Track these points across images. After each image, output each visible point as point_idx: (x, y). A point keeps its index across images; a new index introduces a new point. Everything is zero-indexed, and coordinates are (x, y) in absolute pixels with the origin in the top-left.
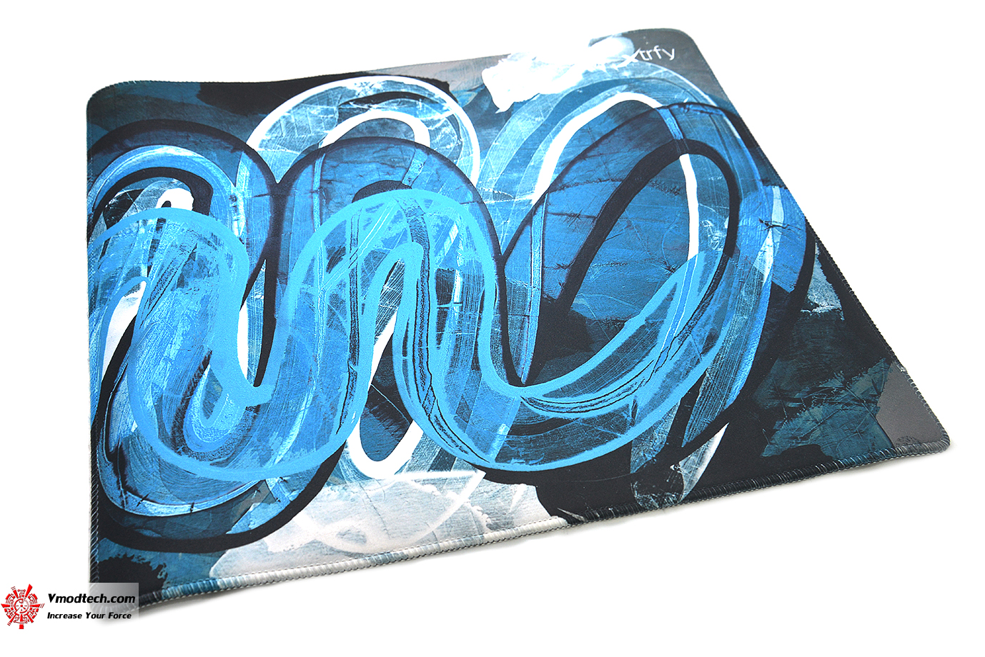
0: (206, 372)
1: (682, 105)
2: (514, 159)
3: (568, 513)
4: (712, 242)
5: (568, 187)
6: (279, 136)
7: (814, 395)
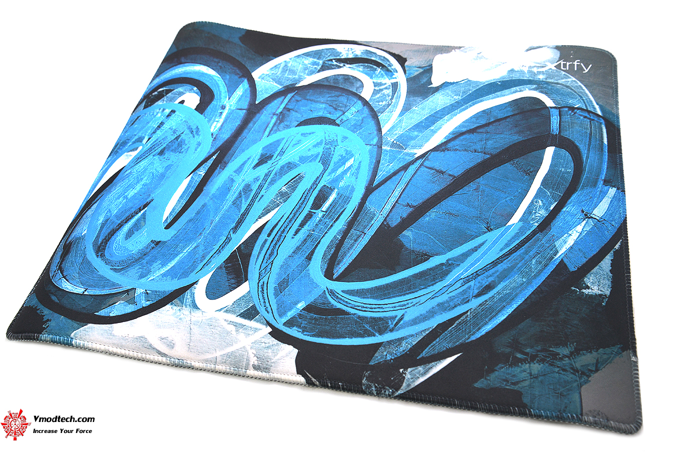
0: (142, 212)
1: (572, 109)
2: (421, 122)
3: (310, 376)
4: (533, 216)
5: (448, 150)
6: (275, 73)
7: (541, 354)
